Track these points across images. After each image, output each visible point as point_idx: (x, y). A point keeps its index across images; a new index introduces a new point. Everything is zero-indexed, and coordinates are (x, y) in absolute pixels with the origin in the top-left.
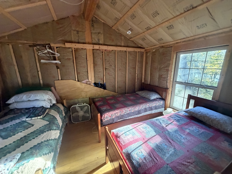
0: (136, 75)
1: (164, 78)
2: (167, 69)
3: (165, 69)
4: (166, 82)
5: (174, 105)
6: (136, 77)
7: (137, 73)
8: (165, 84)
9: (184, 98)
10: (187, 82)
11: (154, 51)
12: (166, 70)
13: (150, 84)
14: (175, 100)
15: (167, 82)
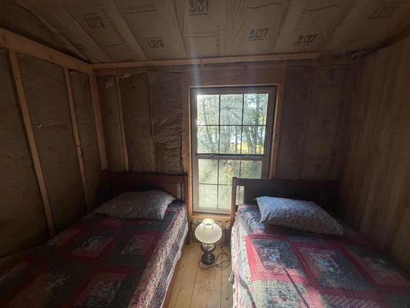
0: (79, 149)
1: (173, 149)
2: (176, 128)
3: (172, 129)
4: (178, 159)
5: (200, 206)
6: (80, 159)
7: (78, 143)
8: (178, 163)
9: (218, 185)
10: (218, 153)
11: (127, 76)
12: (176, 131)
13: (130, 171)
14: (201, 193)
15: (181, 158)
